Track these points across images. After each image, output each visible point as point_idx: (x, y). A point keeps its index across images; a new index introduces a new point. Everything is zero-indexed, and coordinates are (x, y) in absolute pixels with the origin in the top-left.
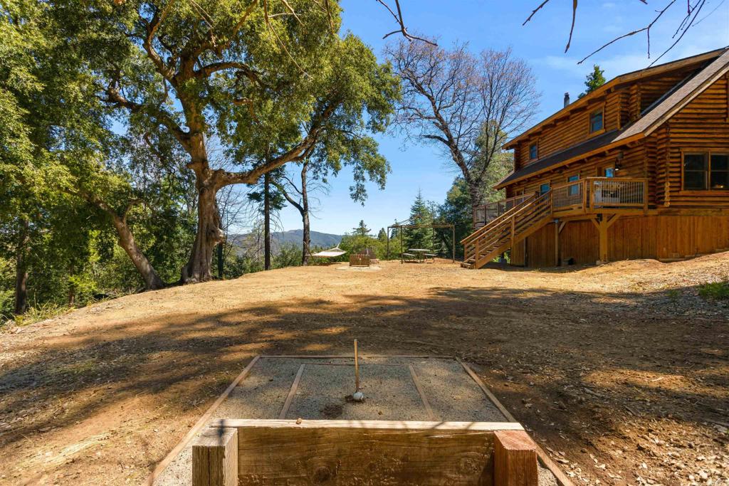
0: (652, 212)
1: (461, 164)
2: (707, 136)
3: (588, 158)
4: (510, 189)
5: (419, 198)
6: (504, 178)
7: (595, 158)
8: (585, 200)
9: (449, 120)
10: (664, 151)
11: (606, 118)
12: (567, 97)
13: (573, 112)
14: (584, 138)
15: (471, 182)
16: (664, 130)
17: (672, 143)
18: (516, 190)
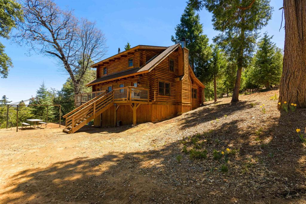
0: (151, 103)
1: (69, 71)
2: (165, 76)
3: (128, 77)
4: (95, 87)
5: (43, 86)
6: (92, 81)
7: (130, 78)
8: (128, 96)
9: (63, 46)
10: (154, 79)
11: (135, 62)
12: (119, 50)
13: (122, 56)
14: (126, 68)
15: (75, 81)
16: (153, 71)
17: (156, 76)
18: (97, 88)
